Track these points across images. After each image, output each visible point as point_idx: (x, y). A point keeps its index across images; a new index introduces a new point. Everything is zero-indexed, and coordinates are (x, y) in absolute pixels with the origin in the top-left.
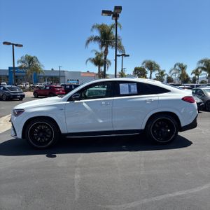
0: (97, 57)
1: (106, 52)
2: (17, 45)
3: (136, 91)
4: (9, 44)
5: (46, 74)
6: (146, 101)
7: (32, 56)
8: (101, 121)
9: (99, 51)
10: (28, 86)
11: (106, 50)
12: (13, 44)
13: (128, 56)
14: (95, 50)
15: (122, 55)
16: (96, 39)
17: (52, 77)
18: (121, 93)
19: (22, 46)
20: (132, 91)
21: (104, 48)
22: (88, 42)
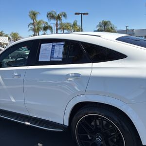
2: (84, 14)
3: (61, 56)
4: (78, 14)
6: (68, 76)
12: (81, 14)
18: (40, 60)
19: (87, 14)
20: (55, 56)
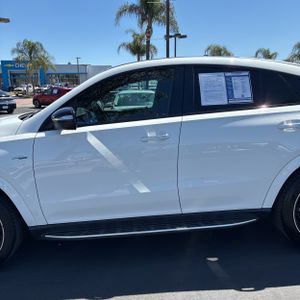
0: (135, 41)
1: (149, 32)
5: (58, 71)
6: (281, 127)
7: (34, 41)
8: (144, 190)
9: (138, 31)
10: (31, 89)
11: (150, 27)
13: (185, 36)
14: (130, 30)
15: (175, 36)
16: (132, 9)
17: (68, 75)
18: (204, 103)
19: (8, 21)
21: (145, 25)
22: (120, 14)
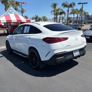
12: (83, 3)
19: (87, 3)
